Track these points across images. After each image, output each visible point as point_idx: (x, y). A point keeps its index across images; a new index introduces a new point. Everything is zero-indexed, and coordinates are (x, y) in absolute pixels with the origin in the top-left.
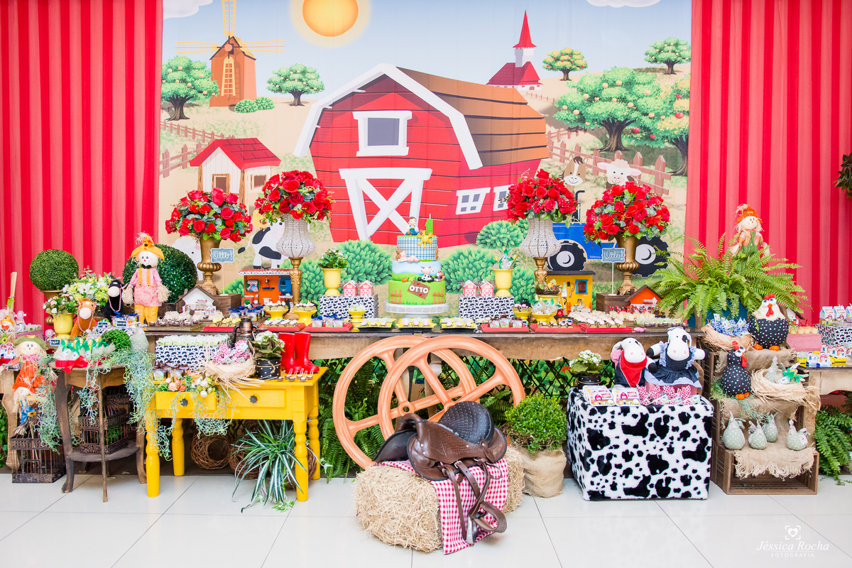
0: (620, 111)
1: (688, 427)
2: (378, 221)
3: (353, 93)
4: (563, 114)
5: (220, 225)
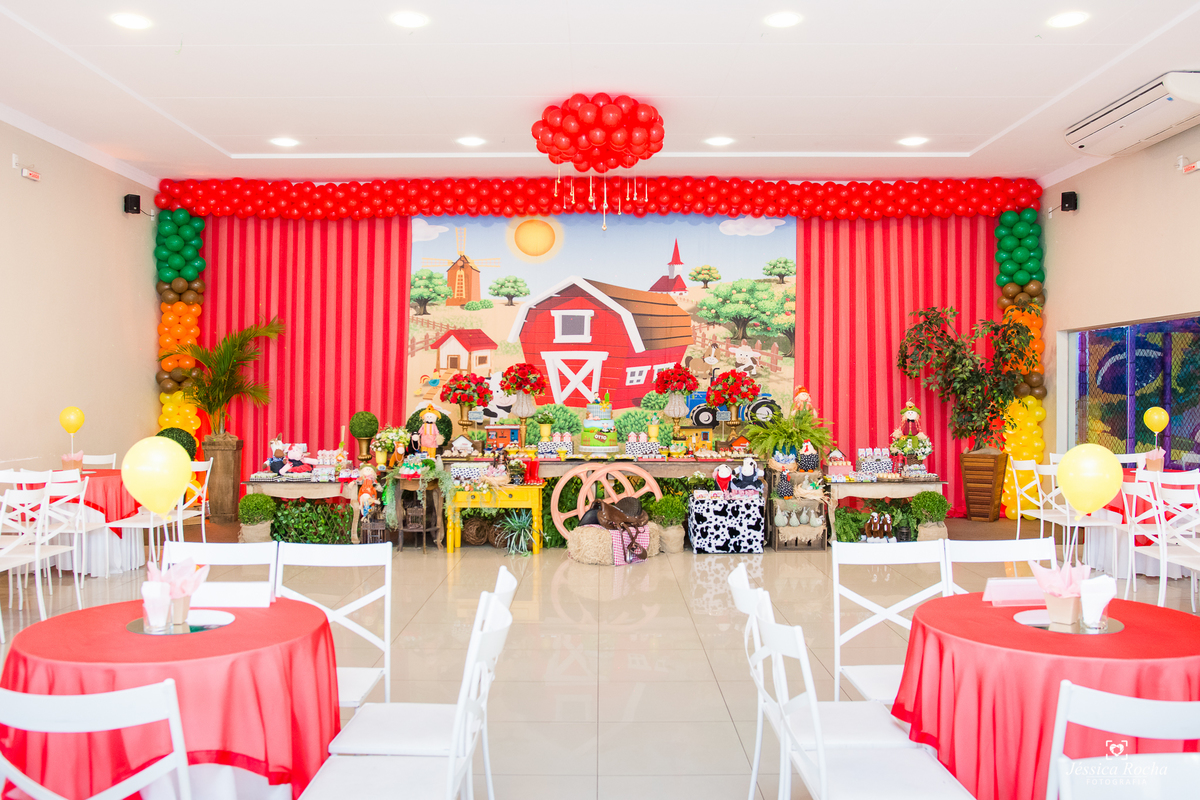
0: (745, 311)
1: (750, 512)
2: (569, 390)
3: (551, 297)
4: (704, 313)
5: (476, 397)
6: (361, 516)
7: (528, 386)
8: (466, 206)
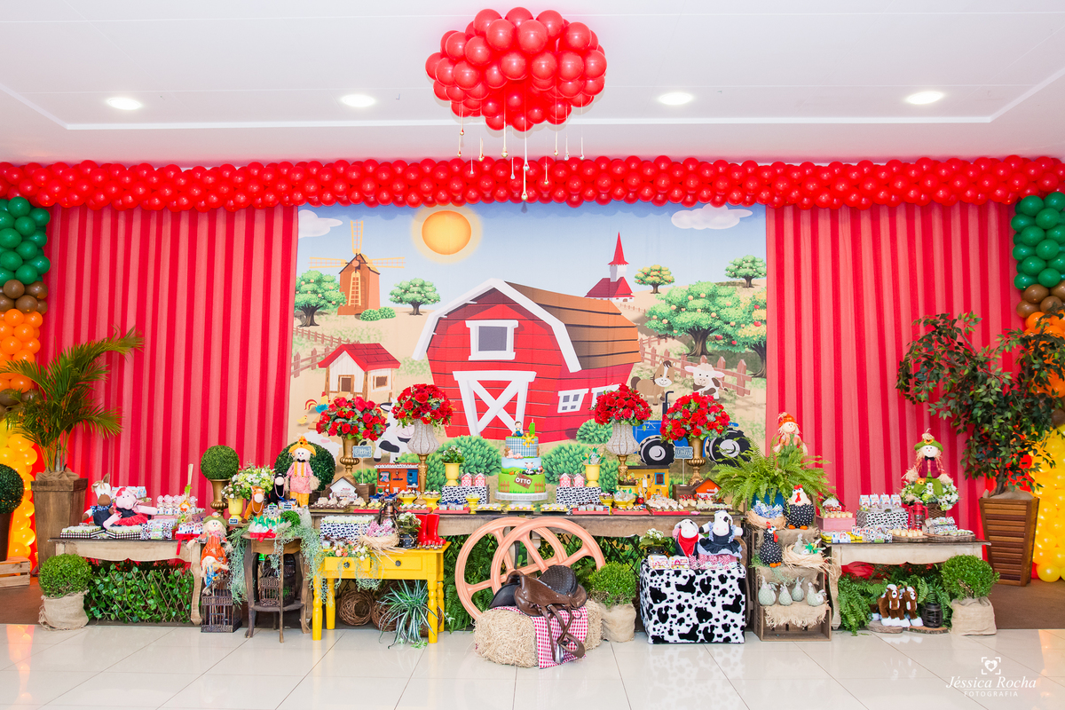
0: (704, 320)
1: (726, 586)
2: (488, 418)
3: (466, 305)
4: (653, 323)
5: (362, 428)
6: (204, 585)
7: (428, 414)
8: (362, 192)
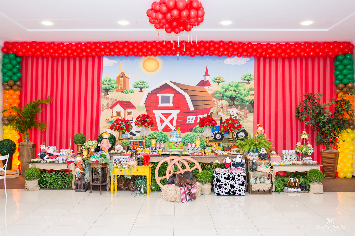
0: (234, 94)
1: (240, 178)
2: (164, 125)
3: (157, 89)
4: (218, 95)
5: (125, 128)
6: (76, 177)
7: (146, 124)
8: (123, 52)
